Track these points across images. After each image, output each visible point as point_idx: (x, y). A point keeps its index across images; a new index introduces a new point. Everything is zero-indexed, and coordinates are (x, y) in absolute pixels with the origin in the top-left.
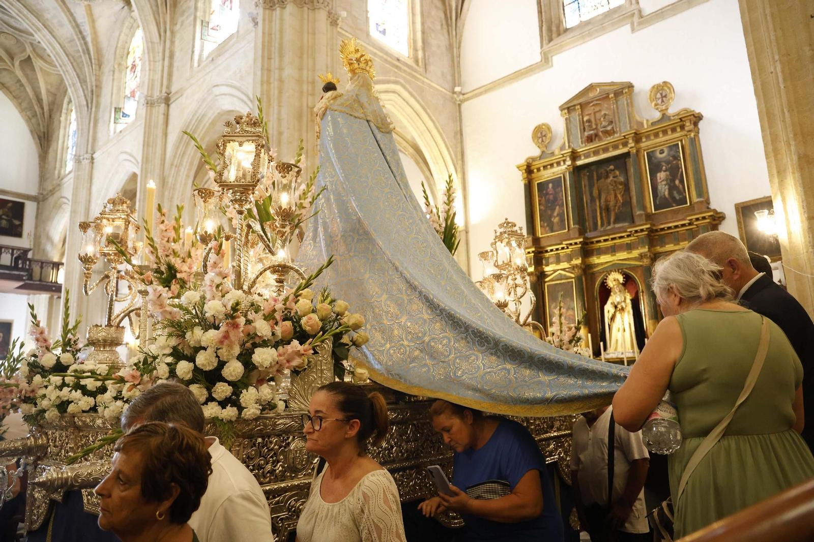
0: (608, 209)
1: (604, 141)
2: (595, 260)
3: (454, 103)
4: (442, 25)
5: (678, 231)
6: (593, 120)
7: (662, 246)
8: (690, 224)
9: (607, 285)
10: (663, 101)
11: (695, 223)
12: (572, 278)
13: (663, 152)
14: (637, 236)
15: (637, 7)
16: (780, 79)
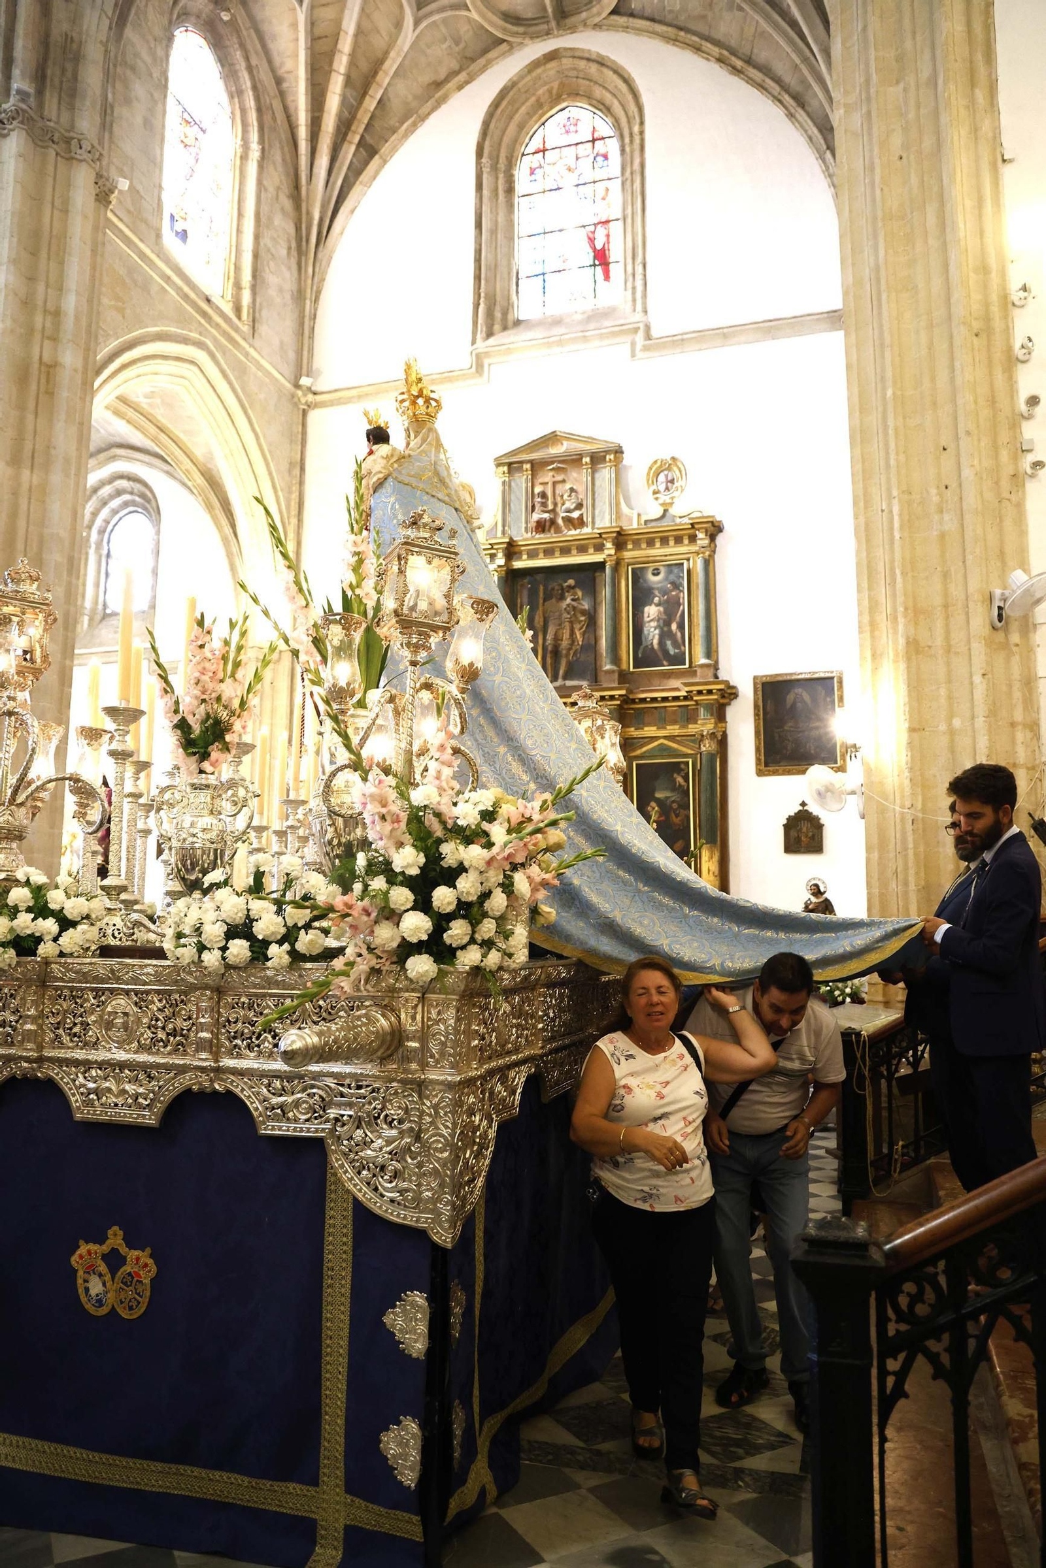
0: (556, 653)
1: (565, 536)
3: (296, 405)
4: (289, 248)
5: (666, 707)
6: (550, 494)
7: (637, 729)
8: (686, 698)
10: (667, 489)
11: (695, 698)
13: (658, 574)
15: (644, 319)
16: (897, 525)
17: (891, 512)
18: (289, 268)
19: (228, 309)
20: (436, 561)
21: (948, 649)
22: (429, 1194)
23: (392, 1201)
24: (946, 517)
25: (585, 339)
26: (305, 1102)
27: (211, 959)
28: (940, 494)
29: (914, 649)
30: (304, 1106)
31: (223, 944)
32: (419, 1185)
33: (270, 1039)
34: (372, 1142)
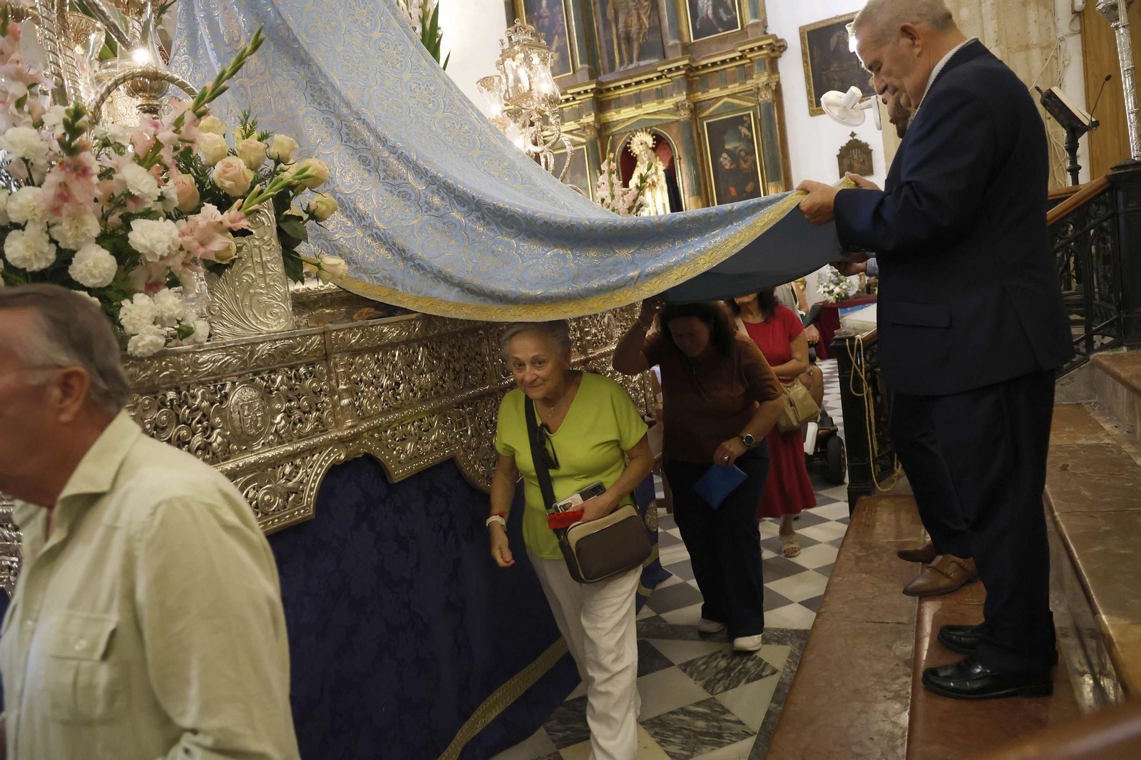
0: (628, 39)
2: (613, 116)
5: (725, 69)
7: (703, 92)
8: (741, 58)
9: (631, 152)
11: (748, 56)
12: (583, 144)
14: (670, 78)
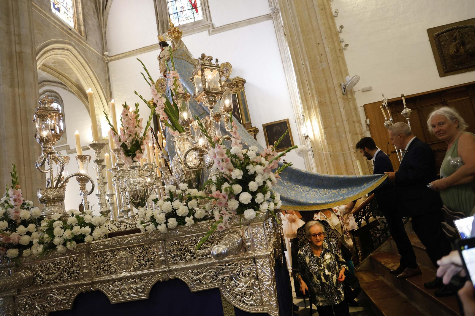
3: (104, 61)
10: (227, 72)
15: (211, 23)
16: (309, 68)
17: (306, 65)
18: (95, 18)
19: (77, 32)
20: (213, 70)
21: (331, 102)
22: (267, 299)
23: (251, 305)
24: (323, 64)
25: (194, 31)
26: (208, 275)
27: (162, 228)
28: (320, 57)
29: (321, 105)
30: (208, 277)
31: (165, 221)
32: (261, 296)
33: (189, 254)
34: (239, 284)
